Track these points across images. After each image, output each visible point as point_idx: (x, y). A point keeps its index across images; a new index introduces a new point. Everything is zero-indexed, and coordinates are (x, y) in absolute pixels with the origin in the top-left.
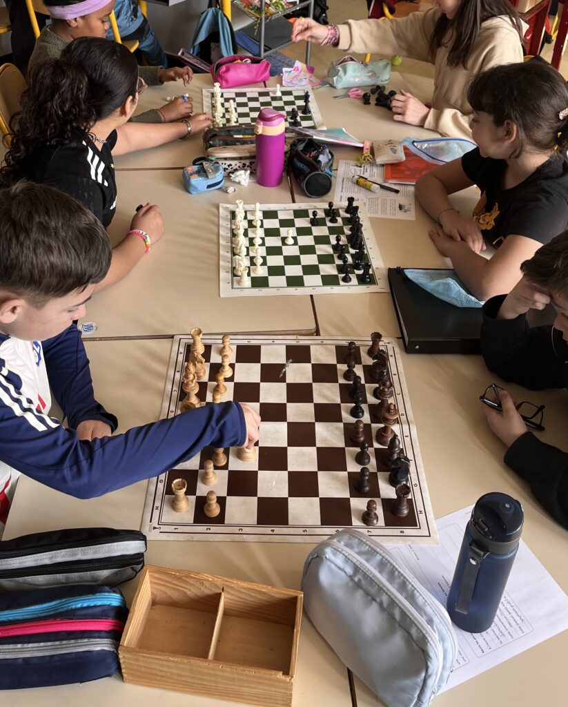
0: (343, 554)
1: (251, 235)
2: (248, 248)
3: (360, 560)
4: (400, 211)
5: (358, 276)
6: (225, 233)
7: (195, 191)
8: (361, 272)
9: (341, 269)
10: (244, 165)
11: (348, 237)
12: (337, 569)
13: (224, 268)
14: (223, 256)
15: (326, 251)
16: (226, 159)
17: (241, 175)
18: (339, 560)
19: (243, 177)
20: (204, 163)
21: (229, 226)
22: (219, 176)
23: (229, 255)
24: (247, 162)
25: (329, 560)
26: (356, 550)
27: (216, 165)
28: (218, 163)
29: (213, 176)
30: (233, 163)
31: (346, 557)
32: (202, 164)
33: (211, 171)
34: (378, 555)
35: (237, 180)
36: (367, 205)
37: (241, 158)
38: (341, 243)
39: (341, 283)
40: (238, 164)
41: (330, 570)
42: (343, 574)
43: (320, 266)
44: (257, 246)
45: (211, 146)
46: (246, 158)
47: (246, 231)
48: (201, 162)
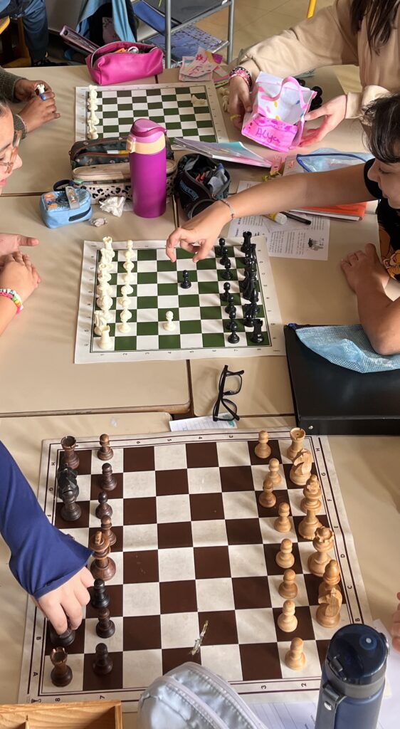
0: (180, 695)
1: (120, 281)
2: (114, 299)
3: (200, 702)
4: (309, 249)
5: (248, 334)
6: (87, 279)
7: (53, 224)
8: (251, 329)
9: (227, 326)
10: (118, 190)
11: (241, 283)
12: (171, 712)
13: (84, 325)
14: (84, 310)
15: (212, 303)
16: (95, 182)
17: (113, 203)
18: (175, 702)
19: (116, 206)
20: (67, 188)
21: (94, 270)
22: (84, 206)
23: (91, 308)
24: (122, 187)
25: (162, 701)
26: (196, 689)
27: (83, 190)
28: (85, 188)
29: (76, 206)
30: (104, 187)
31: (183, 698)
32: (64, 189)
33: (73, 199)
34: (220, 696)
35: (108, 210)
36: (269, 240)
37: (114, 182)
38: (230, 291)
39: (227, 344)
40: (111, 189)
41: (164, 712)
42: (179, 718)
43: (203, 321)
44: (125, 297)
45: (78, 165)
46: (121, 181)
47: (114, 276)
48: (63, 186)
